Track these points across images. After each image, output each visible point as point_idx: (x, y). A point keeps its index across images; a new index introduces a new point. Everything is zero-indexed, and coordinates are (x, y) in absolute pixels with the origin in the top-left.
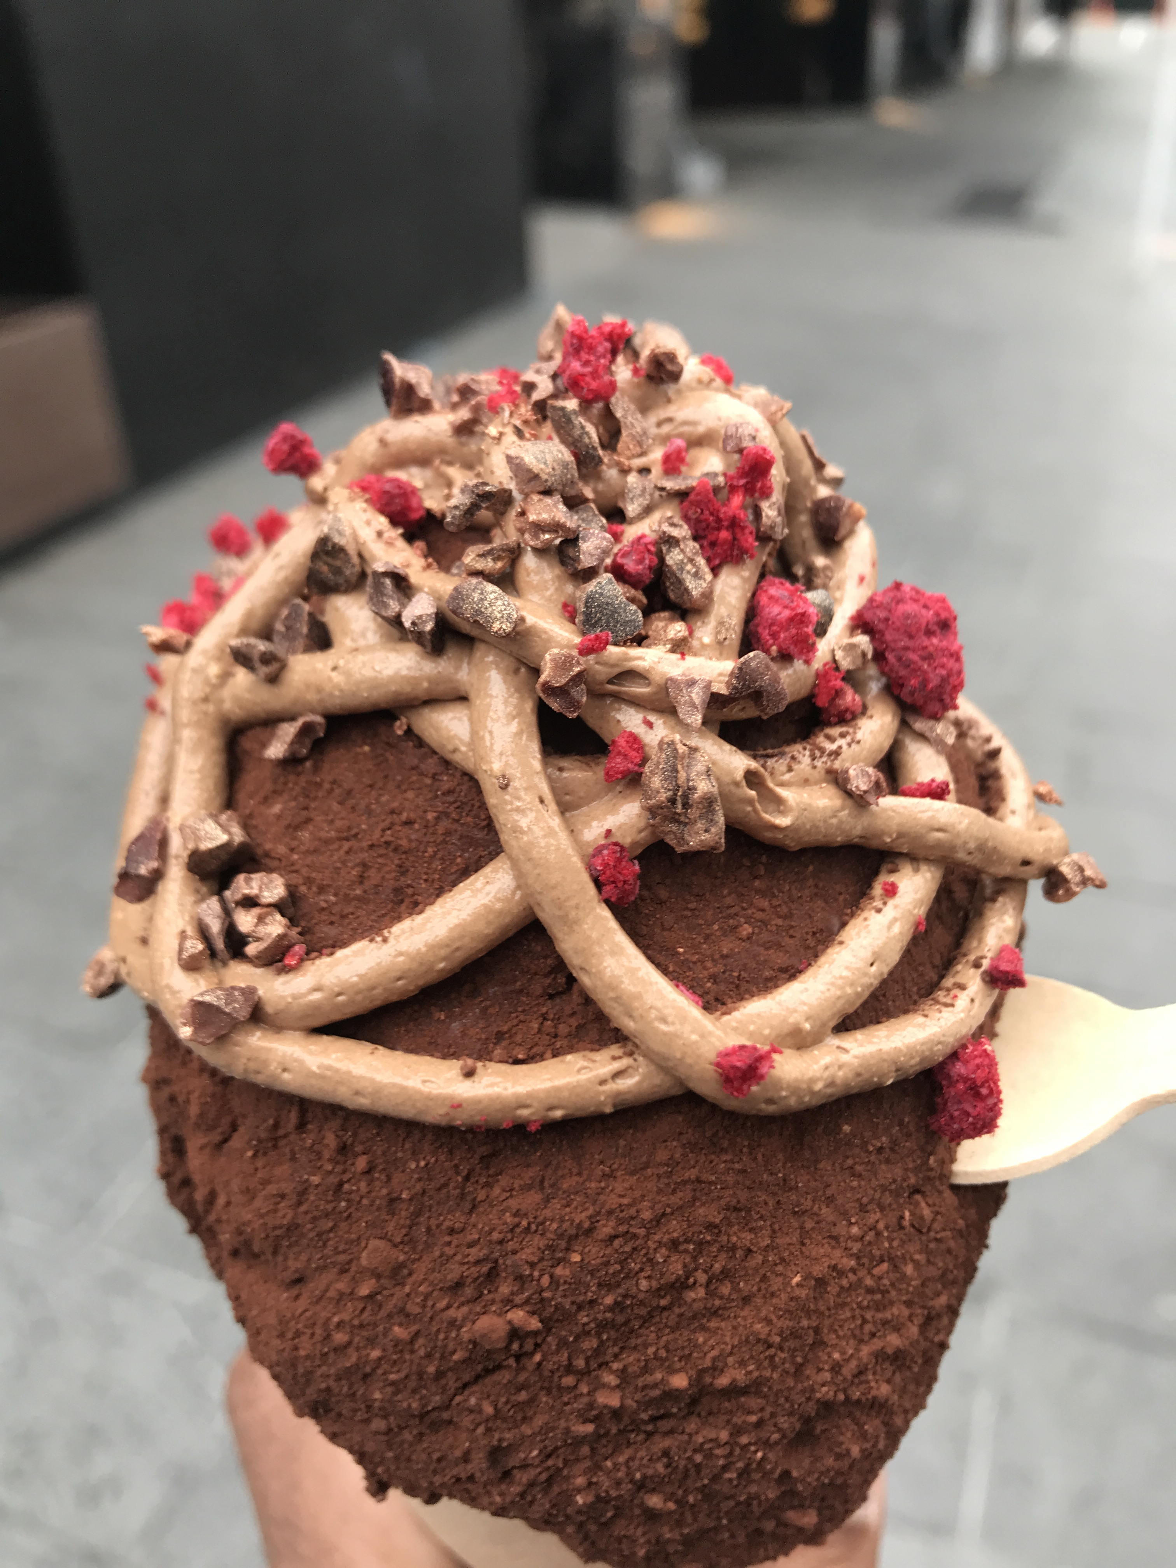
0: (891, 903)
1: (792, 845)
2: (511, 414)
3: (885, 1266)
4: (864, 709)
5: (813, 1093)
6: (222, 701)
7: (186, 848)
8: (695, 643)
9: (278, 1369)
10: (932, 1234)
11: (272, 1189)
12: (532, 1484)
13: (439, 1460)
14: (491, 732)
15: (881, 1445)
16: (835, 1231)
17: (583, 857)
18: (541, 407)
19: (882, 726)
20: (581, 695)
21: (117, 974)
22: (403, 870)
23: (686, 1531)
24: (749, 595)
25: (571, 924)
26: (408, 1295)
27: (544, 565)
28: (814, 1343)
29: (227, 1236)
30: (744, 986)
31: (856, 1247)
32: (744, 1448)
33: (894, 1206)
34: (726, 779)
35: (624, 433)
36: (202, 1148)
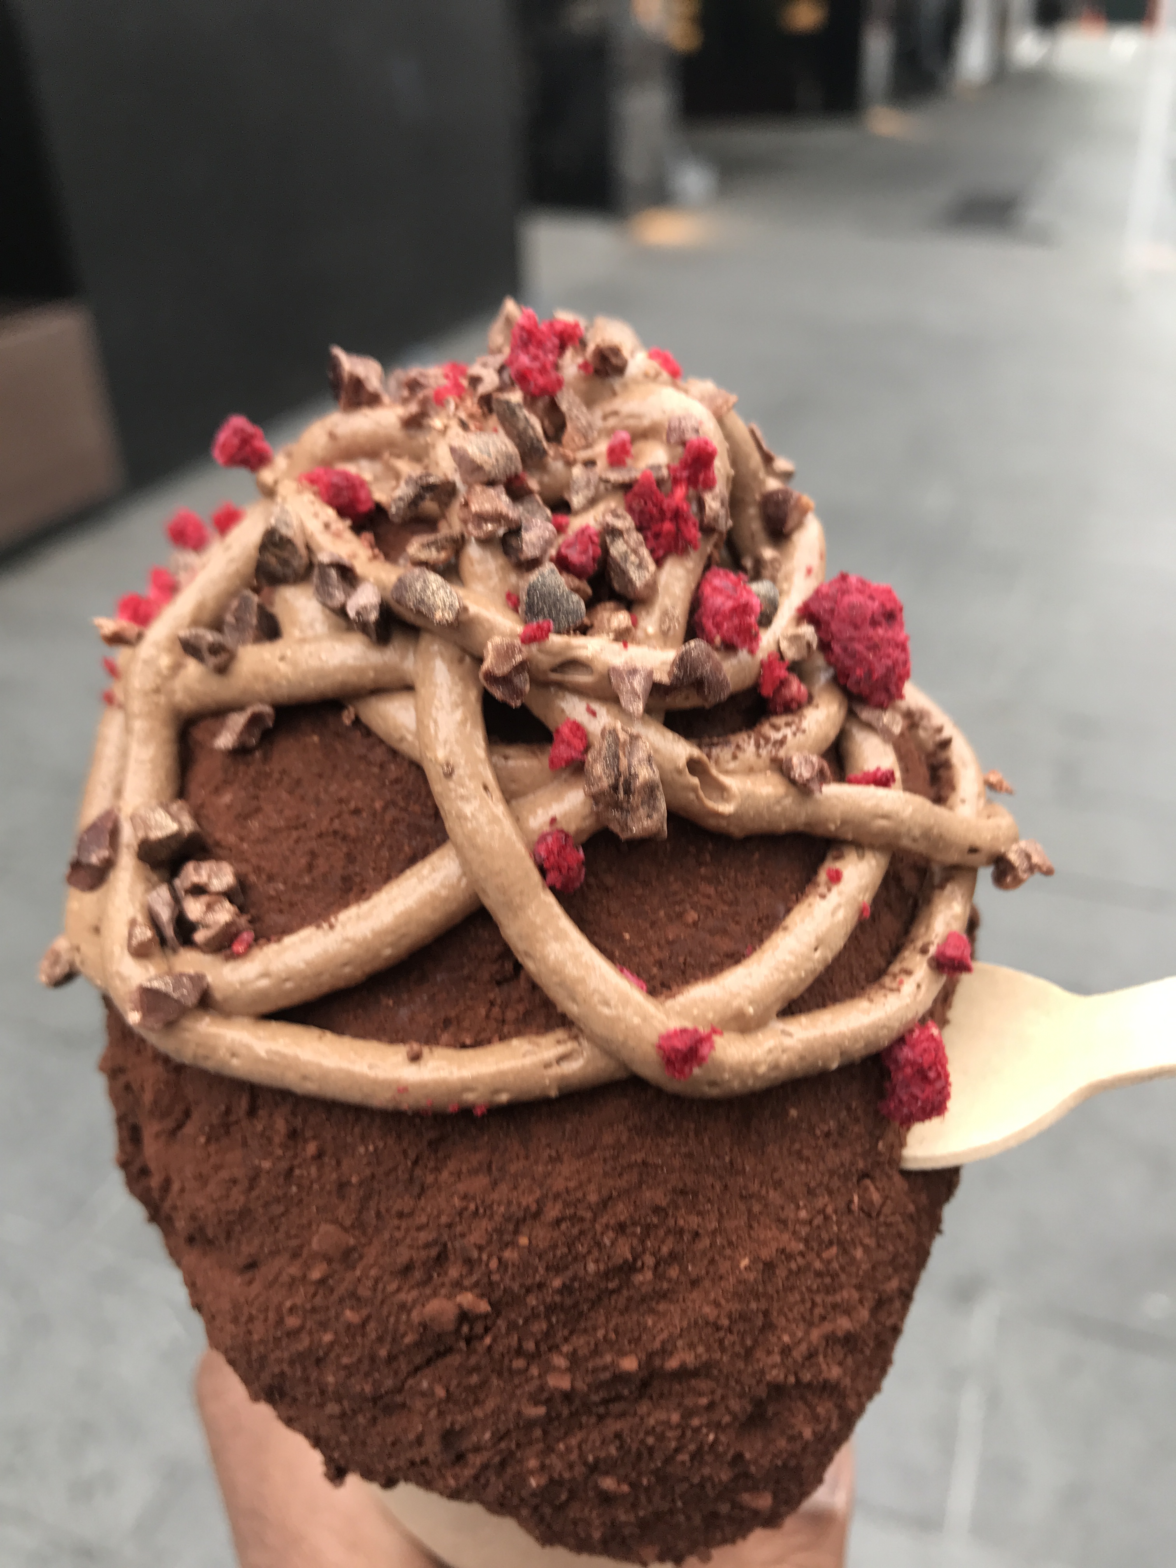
0: (835, 890)
1: (736, 831)
2: (457, 407)
3: (834, 1250)
4: (810, 700)
5: (756, 1076)
6: (173, 692)
7: (136, 836)
8: (639, 633)
9: (232, 1354)
10: (882, 1219)
11: (224, 1174)
12: (485, 1467)
13: (394, 1444)
14: (436, 722)
15: (834, 1426)
16: (783, 1216)
17: (527, 845)
18: (486, 401)
19: (828, 717)
20: (524, 683)
21: (72, 965)
22: (350, 858)
23: (641, 1513)
24: (693, 586)
25: (515, 910)
26: (359, 1280)
27: (488, 555)
28: (763, 1326)
29: (183, 1223)
30: (689, 971)
31: (804, 1231)
32: (696, 1430)
33: (843, 1190)
34: (668, 766)
35: (569, 427)
36: (157, 1136)
